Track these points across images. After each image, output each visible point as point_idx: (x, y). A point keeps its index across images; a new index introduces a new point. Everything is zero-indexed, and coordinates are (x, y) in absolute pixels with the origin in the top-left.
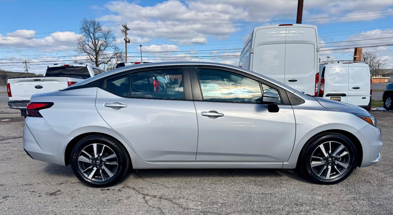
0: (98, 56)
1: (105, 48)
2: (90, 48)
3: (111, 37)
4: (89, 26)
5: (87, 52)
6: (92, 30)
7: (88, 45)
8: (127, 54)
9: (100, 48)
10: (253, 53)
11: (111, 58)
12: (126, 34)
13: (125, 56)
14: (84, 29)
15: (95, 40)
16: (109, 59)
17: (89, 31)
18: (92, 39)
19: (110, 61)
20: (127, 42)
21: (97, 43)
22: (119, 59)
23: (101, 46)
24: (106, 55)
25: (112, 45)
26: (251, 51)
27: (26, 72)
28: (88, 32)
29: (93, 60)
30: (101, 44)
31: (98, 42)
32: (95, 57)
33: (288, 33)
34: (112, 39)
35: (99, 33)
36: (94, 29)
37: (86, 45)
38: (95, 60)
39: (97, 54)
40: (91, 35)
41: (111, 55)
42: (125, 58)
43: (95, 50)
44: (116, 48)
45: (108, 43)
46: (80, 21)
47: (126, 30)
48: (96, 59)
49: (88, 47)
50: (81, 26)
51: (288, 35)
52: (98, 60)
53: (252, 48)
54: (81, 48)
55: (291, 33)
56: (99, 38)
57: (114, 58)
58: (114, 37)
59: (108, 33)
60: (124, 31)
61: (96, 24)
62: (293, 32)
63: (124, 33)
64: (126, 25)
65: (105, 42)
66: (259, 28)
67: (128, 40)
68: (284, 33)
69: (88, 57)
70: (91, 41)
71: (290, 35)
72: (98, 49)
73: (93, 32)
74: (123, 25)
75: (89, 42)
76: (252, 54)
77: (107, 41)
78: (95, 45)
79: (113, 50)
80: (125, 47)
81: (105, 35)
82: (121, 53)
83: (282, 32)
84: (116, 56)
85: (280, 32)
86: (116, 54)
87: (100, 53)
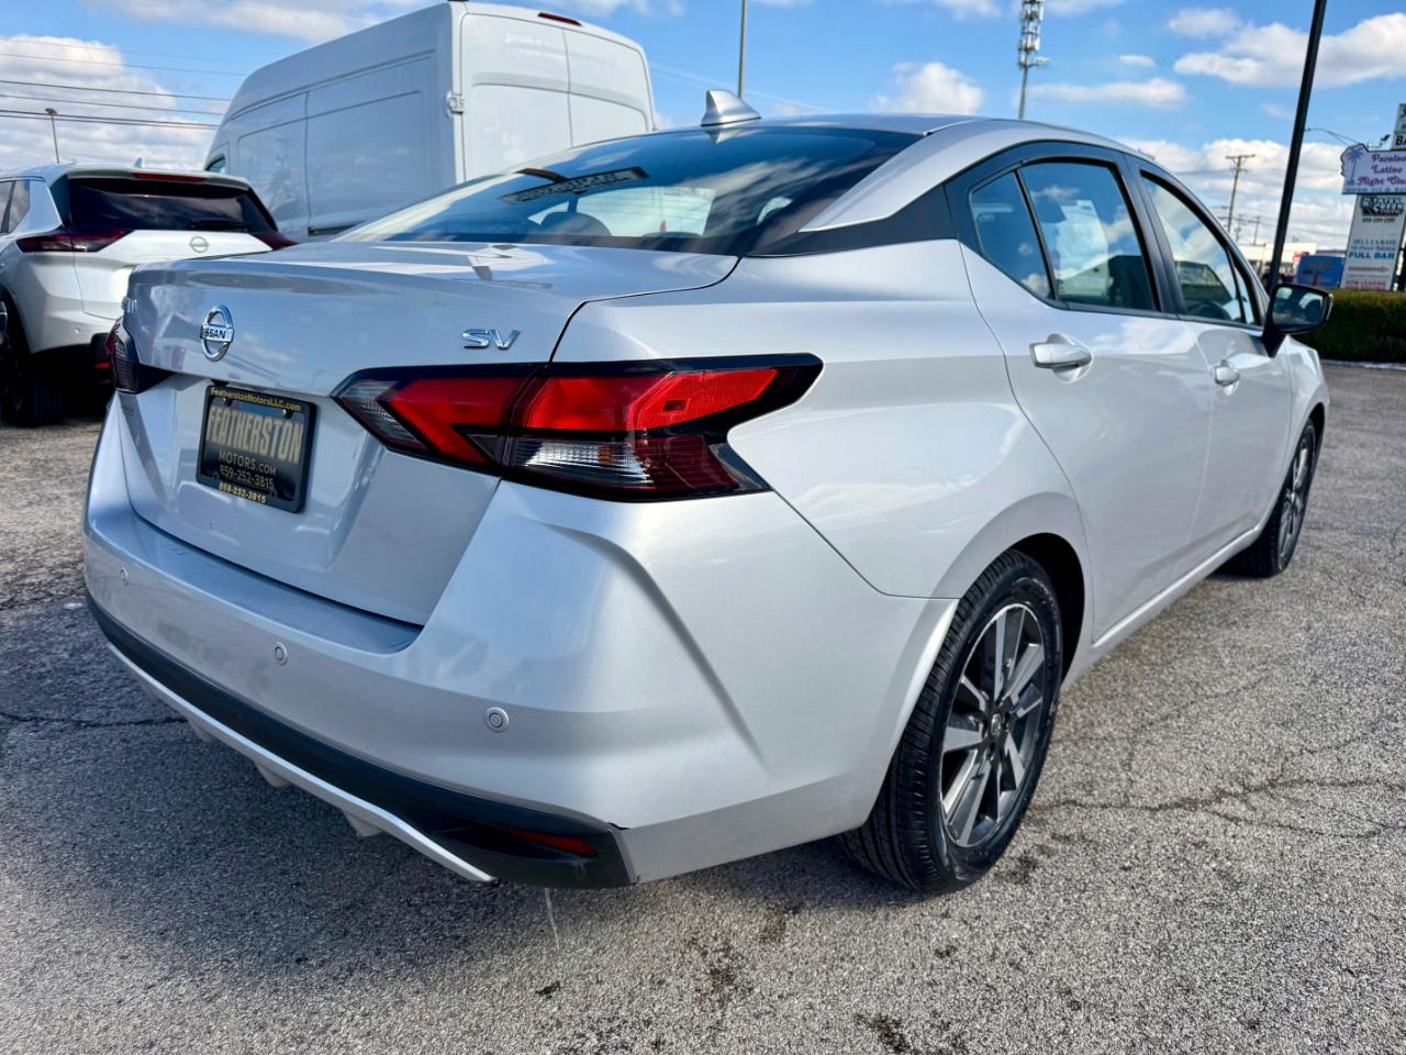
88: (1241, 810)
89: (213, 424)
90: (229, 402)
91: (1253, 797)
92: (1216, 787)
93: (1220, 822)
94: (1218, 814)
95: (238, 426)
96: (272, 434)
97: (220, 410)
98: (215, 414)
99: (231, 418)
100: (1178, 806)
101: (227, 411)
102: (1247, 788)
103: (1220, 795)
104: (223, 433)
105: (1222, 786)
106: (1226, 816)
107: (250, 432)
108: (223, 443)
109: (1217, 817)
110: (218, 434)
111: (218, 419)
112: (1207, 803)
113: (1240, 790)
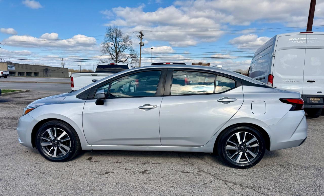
0: (118, 56)
1: (124, 50)
2: (112, 49)
3: (128, 41)
4: (112, 33)
5: (110, 53)
6: (114, 35)
7: (111, 47)
8: (141, 55)
9: (119, 50)
10: (275, 56)
11: (128, 58)
12: (141, 39)
13: (139, 57)
14: (109, 35)
15: (116, 44)
16: (126, 59)
17: (112, 36)
18: (114, 42)
19: (126, 60)
20: (142, 45)
21: (117, 46)
22: (134, 59)
23: (121, 48)
24: (124, 55)
25: (129, 47)
26: (273, 55)
27: (63, 67)
28: (112, 38)
29: (114, 59)
30: (121, 47)
31: (119, 45)
32: (116, 56)
33: (308, 40)
34: (129, 43)
35: (119, 38)
36: (116, 35)
37: (109, 47)
38: (115, 60)
39: (117, 54)
40: (114, 39)
41: (128, 56)
42: (139, 59)
43: (116, 51)
44: (132, 50)
45: (126, 46)
46: (106, 29)
47: (141, 36)
48: (116, 58)
49: (110, 48)
50: (106, 33)
51: (309, 41)
52: (118, 59)
53: (274, 52)
54: (105, 49)
55: (311, 40)
56: (120, 42)
57: (130, 58)
58: (130, 41)
59: (126, 38)
60: (140, 36)
61: (118, 31)
62: (313, 39)
63: (140, 38)
64: (142, 32)
65: (124, 45)
66: (281, 35)
67: (142, 44)
68: (305, 40)
69: (111, 56)
70: (113, 44)
71: (310, 41)
72: (118, 51)
73: (115, 37)
74: (140, 32)
75: (112, 45)
76: (273, 58)
77: (126, 44)
78: (116, 47)
79: (129, 52)
80: (140, 49)
81: (124, 39)
82: (136, 54)
83: (302, 39)
84: (131, 57)
85: (301, 39)
86: (132, 55)
87: (120, 54)
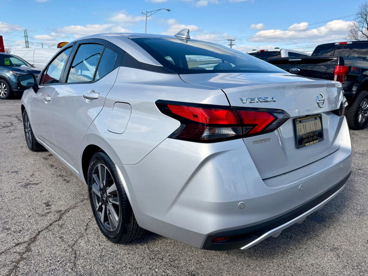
88: (18, 249)
89: (299, 129)
90: (300, 122)
91: (18, 257)
92: (31, 251)
93: (20, 240)
94: (23, 243)
95: (307, 126)
96: (315, 125)
97: (299, 125)
98: (298, 126)
99: (303, 126)
100: (35, 237)
101: (301, 124)
102: (22, 259)
103: (28, 250)
104: (303, 131)
105: (30, 253)
106: (21, 243)
107: (310, 126)
108: (304, 133)
109: (22, 241)
110: (301, 132)
111: (300, 127)
112: (29, 244)
113: (24, 256)
